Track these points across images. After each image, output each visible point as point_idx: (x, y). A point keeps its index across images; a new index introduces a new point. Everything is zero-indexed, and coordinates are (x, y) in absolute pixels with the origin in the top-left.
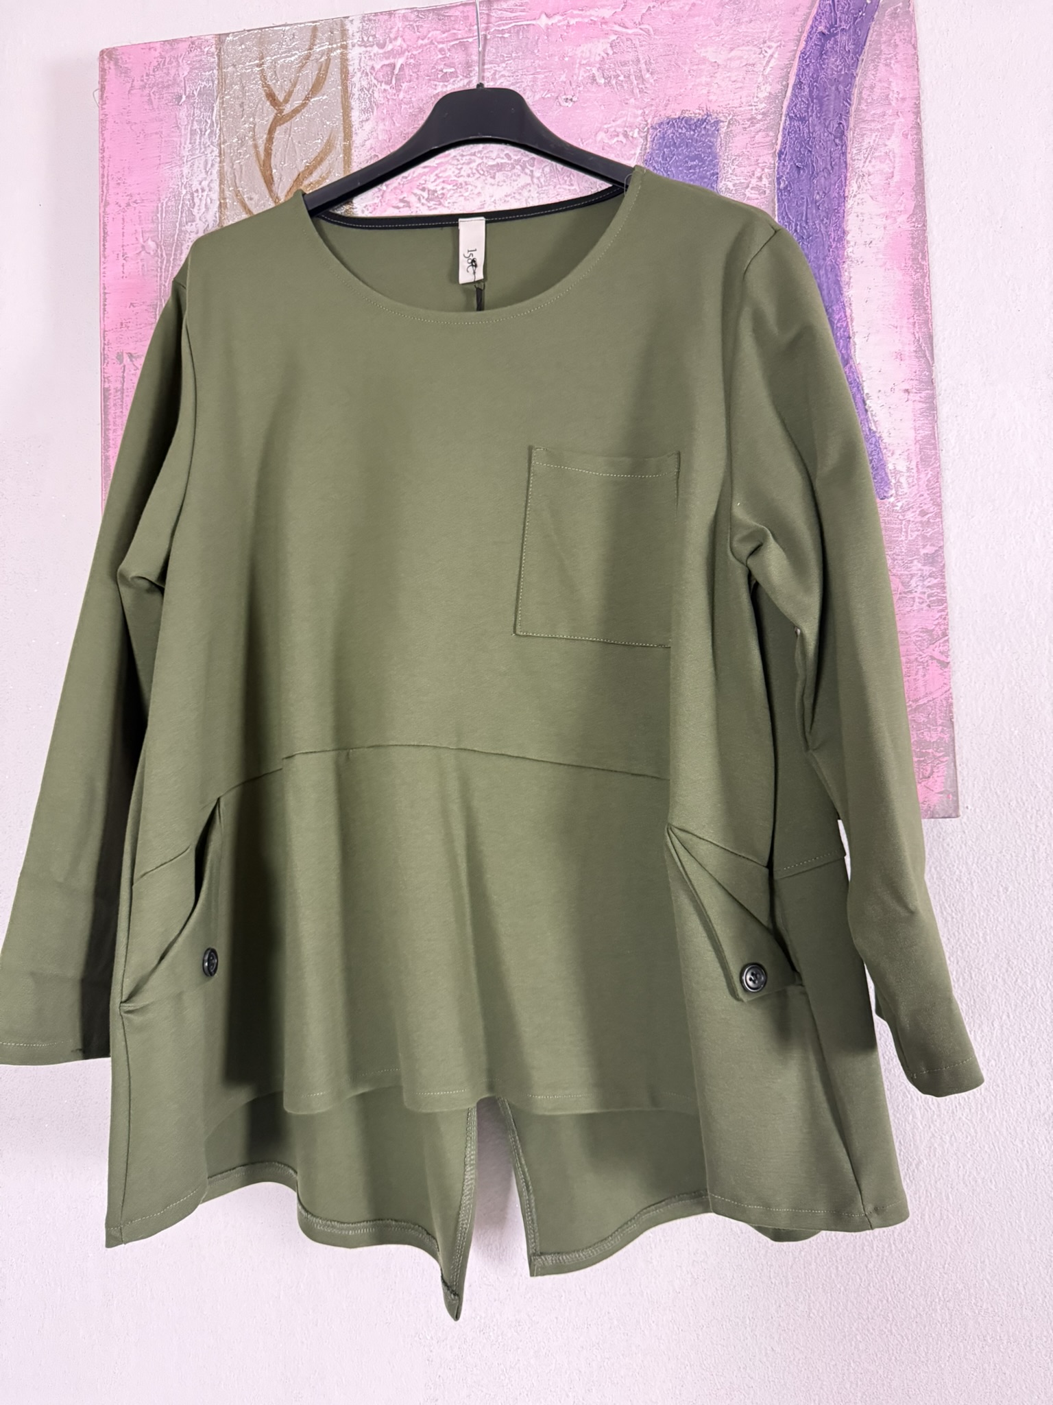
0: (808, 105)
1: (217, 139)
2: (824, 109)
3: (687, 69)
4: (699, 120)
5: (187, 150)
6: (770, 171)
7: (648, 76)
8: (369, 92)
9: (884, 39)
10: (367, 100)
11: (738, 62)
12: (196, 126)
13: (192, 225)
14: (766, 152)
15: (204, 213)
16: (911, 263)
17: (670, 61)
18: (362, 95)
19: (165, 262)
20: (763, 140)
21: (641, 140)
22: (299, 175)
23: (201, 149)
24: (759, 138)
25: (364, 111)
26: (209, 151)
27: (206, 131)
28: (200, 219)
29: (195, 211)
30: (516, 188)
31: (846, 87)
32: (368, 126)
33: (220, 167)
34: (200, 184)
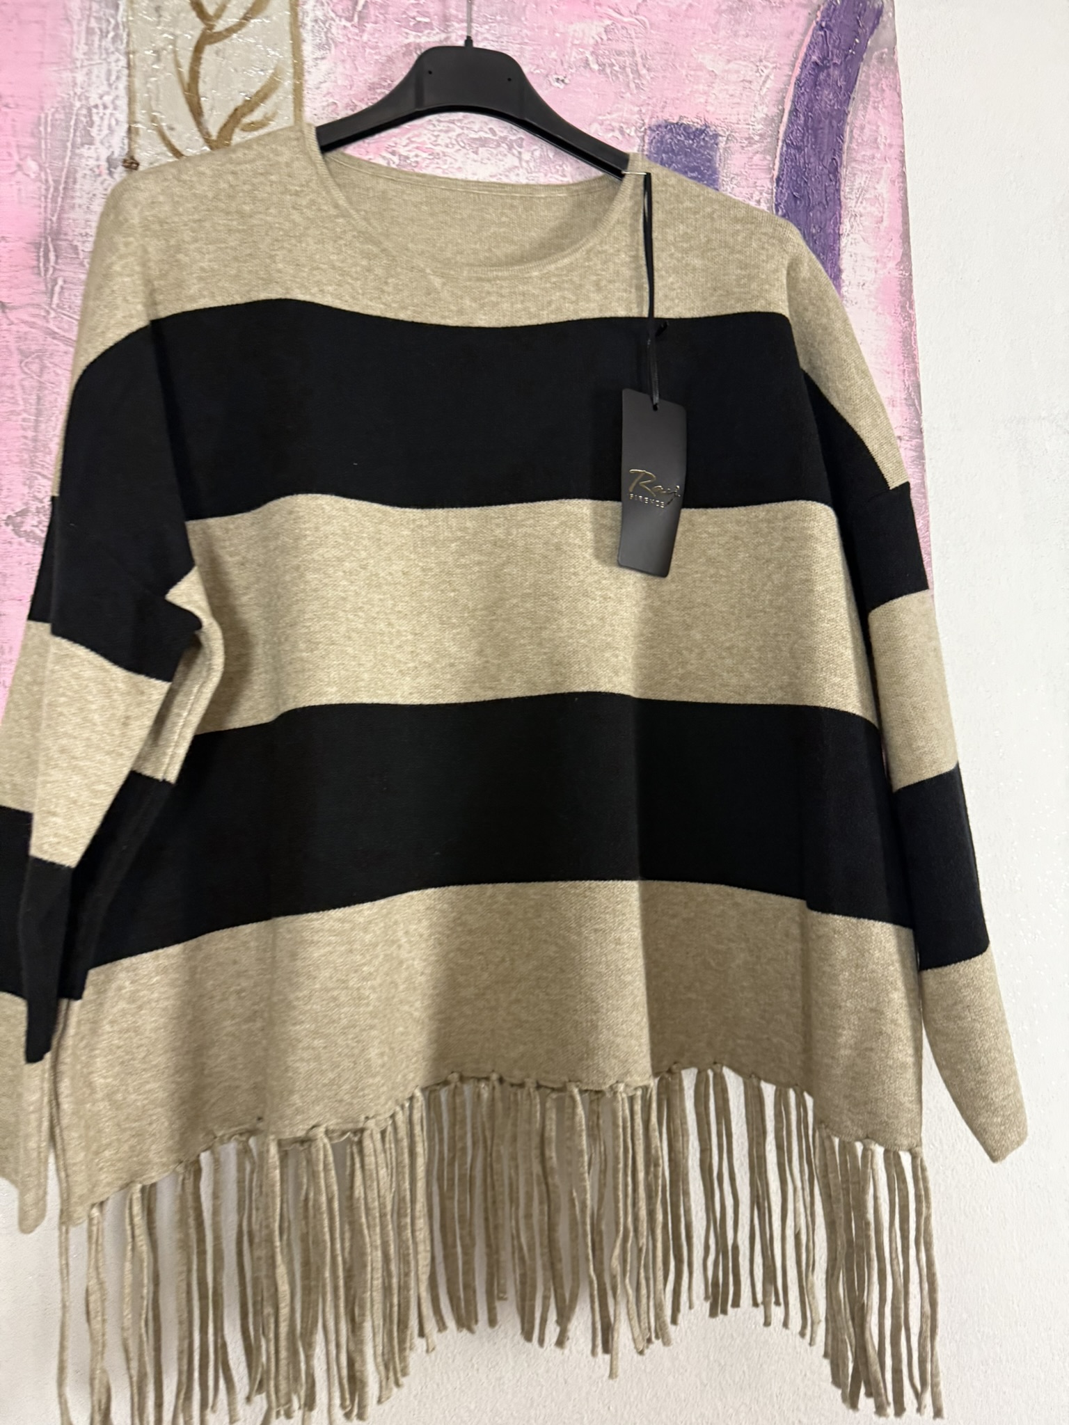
0: (804, 134)
1: (124, 45)
2: (819, 141)
3: (684, 72)
4: (697, 129)
5: (81, 51)
6: (769, 197)
7: (644, 72)
8: (324, 24)
9: (872, 81)
10: (323, 35)
11: (736, 76)
12: (93, 24)
13: (89, 149)
14: (763, 175)
15: (107, 136)
16: (899, 310)
17: (667, 60)
18: (317, 27)
19: (52, 190)
20: (760, 163)
21: (638, 141)
22: (236, 110)
23: (101, 54)
24: (757, 158)
25: (320, 47)
26: (112, 58)
27: (108, 32)
28: (102, 143)
29: (94, 132)
30: (502, 169)
31: (839, 122)
32: (324, 66)
33: (129, 81)
34: (101, 97)
